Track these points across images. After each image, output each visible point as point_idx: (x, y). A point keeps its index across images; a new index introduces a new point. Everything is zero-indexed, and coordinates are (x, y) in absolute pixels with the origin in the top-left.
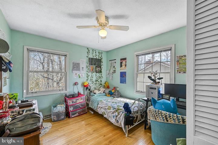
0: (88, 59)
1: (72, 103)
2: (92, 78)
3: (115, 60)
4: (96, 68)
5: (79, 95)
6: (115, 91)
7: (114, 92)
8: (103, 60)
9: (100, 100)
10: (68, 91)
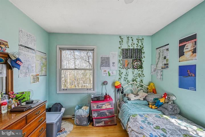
0: (120, 50)
1: (97, 108)
2: (127, 77)
3: (167, 46)
4: (133, 62)
5: (106, 98)
6: (167, 101)
7: (165, 103)
8: (145, 50)
9: (133, 113)
10: (96, 91)
